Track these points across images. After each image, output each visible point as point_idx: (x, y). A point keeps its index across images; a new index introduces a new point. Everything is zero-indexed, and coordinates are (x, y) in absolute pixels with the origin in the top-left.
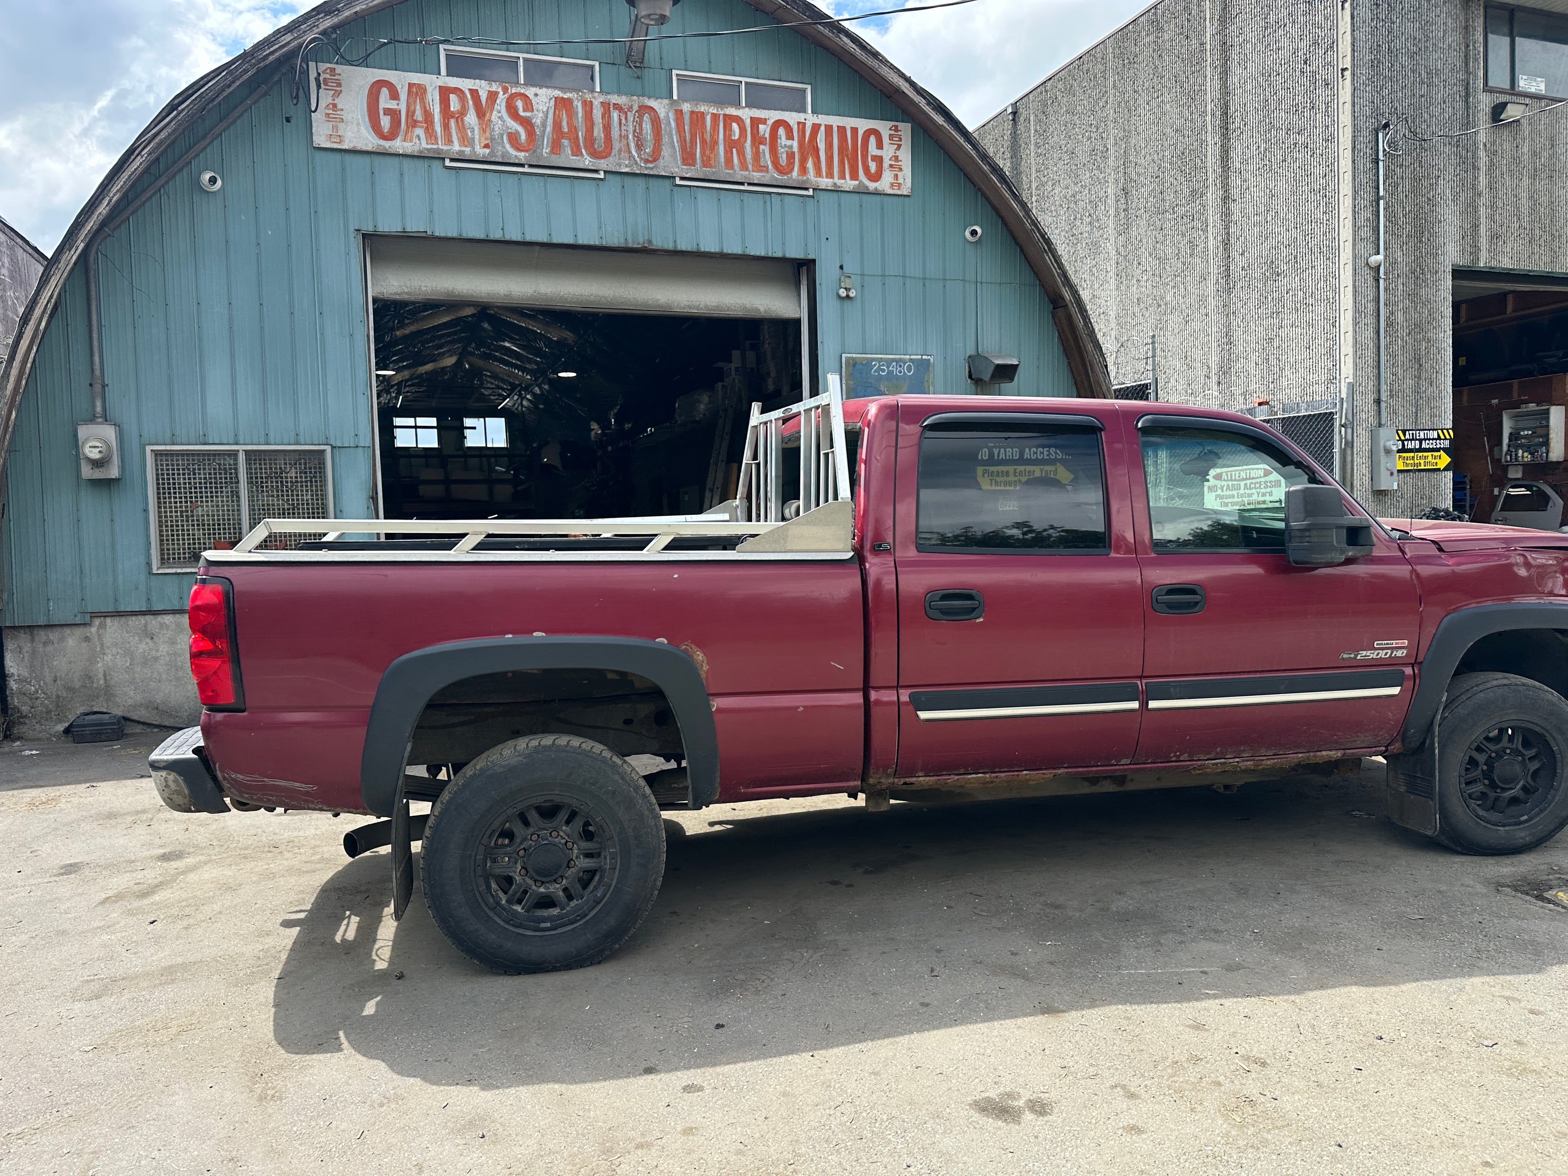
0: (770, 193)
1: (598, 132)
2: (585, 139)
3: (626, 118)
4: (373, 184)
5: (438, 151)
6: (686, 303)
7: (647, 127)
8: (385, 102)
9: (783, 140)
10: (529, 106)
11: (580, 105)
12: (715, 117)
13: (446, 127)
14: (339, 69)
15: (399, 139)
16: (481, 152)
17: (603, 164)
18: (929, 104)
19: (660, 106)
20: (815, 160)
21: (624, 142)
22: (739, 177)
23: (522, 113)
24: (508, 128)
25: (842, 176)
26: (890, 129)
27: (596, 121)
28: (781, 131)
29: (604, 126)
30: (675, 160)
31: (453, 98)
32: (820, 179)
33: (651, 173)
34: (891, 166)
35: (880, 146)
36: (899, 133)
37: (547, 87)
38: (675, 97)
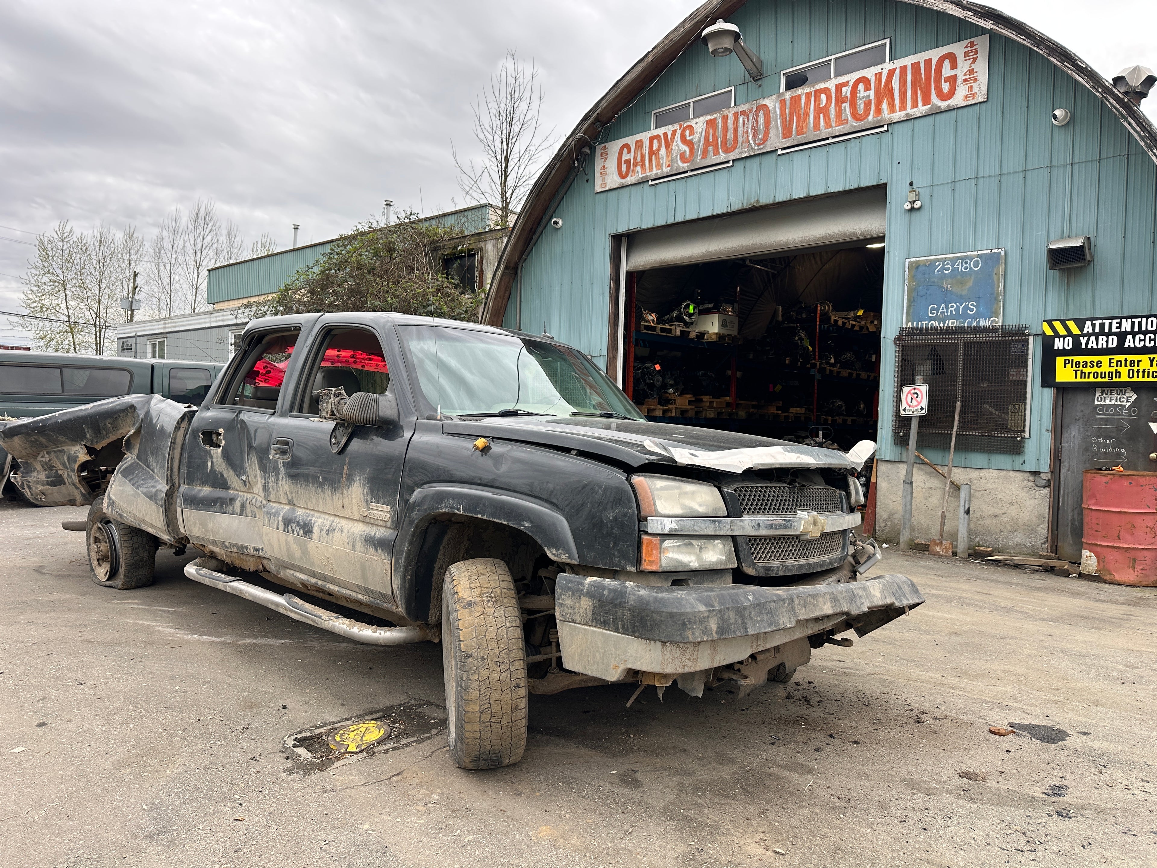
0: (850, 139)
1: (730, 135)
2: (722, 142)
3: (748, 119)
4: (618, 206)
5: (647, 176)
6: (800, 239)
7: (761, 120)
8: (625, 157)
9: (862, 92)
10: (692, 133)
11: (720, 121)
12: (808, 95)
13: (650, 160)
14: (607, 145)
15: (629, 176)
16: (666, 170)
17: (732, 156)
18: (976, 13)
19: (771, 102)
20: (890, 100)
21: (745, 135)
22: (824, 134)
23: (688, 138)
24: (680, 150)
25: (915, 105)
26: (966, 47)
27: (729, 128)
28: (861, 87)
29: (734, 129)
30: (778, 136)
31: (655, 142)
32: (894, 114)
33: (761, 151)
34: (965, 80)
35: (954, 65)
36: (975, 47)
37: (702, 115)
38: (781, 91)
